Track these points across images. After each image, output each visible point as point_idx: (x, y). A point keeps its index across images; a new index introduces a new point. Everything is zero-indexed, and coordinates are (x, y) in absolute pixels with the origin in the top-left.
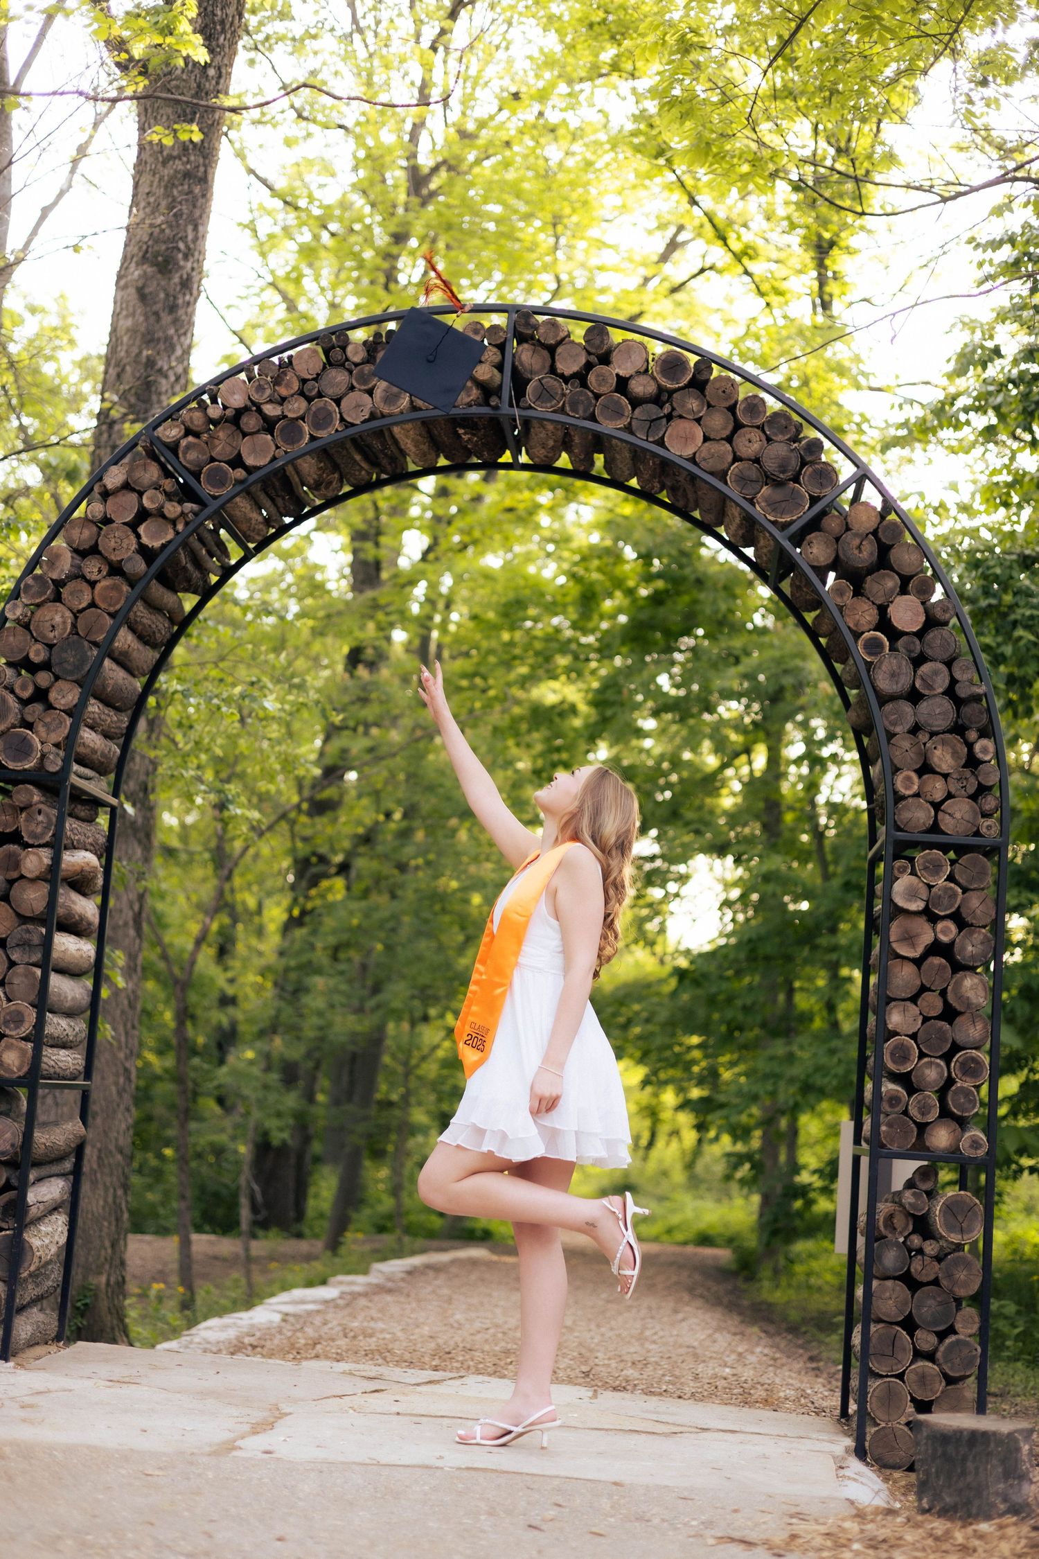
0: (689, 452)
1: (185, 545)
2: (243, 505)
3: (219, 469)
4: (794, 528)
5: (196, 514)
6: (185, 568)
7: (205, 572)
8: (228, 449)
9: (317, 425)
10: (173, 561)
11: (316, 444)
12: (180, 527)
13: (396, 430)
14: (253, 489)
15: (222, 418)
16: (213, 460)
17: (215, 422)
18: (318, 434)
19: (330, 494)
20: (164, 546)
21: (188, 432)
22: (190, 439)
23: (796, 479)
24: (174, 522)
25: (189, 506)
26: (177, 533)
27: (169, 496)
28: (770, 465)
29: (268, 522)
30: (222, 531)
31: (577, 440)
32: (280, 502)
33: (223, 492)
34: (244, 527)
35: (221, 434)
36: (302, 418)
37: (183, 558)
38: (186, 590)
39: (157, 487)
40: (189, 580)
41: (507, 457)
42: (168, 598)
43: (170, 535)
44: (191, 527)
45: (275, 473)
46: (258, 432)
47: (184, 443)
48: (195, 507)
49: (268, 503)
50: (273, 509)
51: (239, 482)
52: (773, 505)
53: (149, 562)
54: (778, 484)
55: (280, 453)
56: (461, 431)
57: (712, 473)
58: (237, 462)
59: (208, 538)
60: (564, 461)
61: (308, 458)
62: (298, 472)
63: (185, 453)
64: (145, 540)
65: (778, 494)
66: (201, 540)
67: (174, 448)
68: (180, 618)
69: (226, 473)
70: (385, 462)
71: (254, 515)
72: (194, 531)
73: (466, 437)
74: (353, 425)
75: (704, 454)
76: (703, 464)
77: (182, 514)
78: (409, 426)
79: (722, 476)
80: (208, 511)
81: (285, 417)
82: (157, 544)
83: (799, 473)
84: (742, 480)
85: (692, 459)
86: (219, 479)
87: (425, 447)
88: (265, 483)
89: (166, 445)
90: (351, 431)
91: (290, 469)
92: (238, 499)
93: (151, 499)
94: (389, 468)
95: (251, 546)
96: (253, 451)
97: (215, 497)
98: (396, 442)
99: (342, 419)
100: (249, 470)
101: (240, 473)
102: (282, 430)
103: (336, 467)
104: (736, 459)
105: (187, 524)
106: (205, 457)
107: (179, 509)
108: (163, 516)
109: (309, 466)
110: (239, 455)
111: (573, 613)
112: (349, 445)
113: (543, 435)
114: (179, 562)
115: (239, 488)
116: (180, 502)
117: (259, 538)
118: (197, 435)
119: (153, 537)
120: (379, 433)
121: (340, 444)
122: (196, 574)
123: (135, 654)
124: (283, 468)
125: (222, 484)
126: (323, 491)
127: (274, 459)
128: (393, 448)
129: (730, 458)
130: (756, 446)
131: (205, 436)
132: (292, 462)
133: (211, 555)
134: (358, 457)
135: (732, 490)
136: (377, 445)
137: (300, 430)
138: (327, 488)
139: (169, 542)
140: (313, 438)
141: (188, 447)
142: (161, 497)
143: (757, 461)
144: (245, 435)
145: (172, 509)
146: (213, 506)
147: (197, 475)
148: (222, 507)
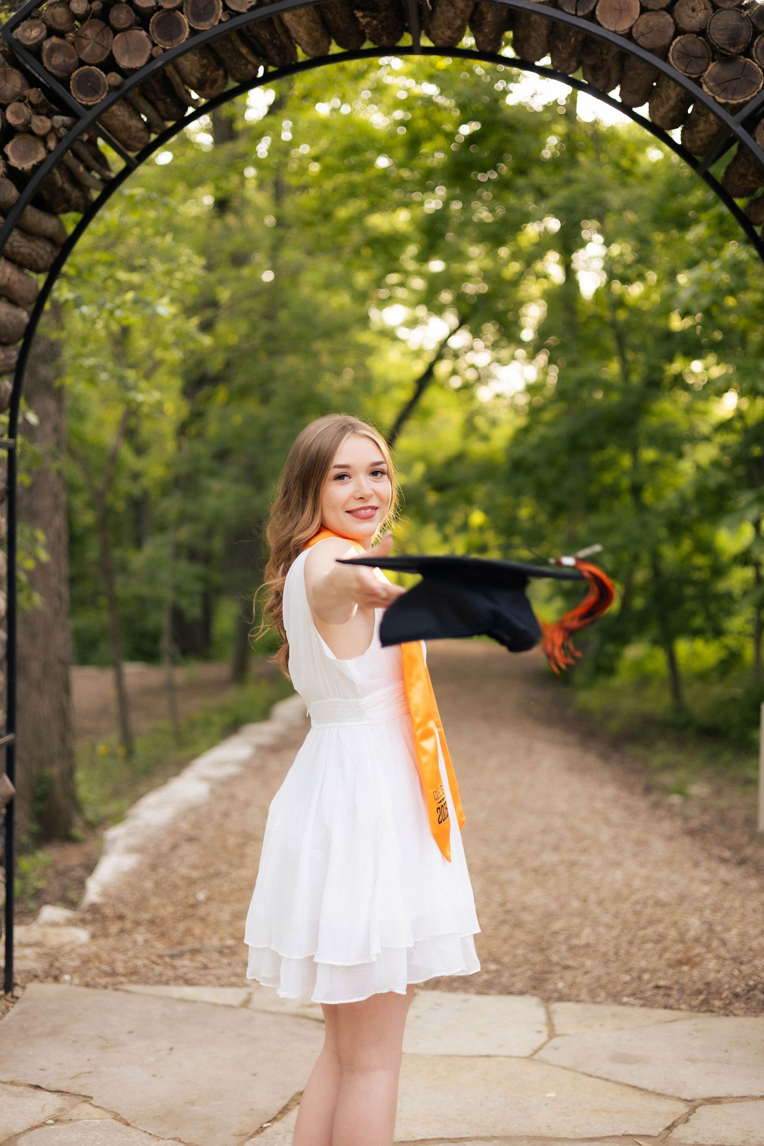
0: (624, 26)
1: (60, 163)
2: (120, 113)
3: (88, 75)
4: (746, 111)
5: (68, 128)
6: (62, 190)
7: (83, 188)
8: (98, 50)
9: (198, 16)
10: (49, 183)
11: (198, 39)
12: (52, 145)
13: (287, 17)
14: (130, 95)
15: (88, 13)
16: (82, 63)
17: (82, 18)
18: (200, 27)
19: (215, 93)
20: (35, 168)
21: (51, 32)
22: (54, 39)
23: (747, 53)
24: (44, 139)
25: (59, 119)
26: (49, 151)
27: (36, 109)
28: (718, 37)
29: (149, 127)
30: (100, 142)
31: (489, 17)
32: (161, 106)
33: (97, 100)
34: (124, 136)
35: (89, 33)
36: (180, 8)
37: (59, 178)
38: (66, 211)
39: (21, 99)
40: (68, 201)
41: (407, 40)
42: (48, 223)
43: (41, 155)
44: (65, 143)
45: (153, 74)
46: (130, 28)
47: (47, 45)
48: (66, 119)
49: (148, 108)
50: (154, 115)
51: (114, 88)
52: (722, 85)
53: (20, 188)
54: (726, 59)
55: (157, 51)
56: (359, 14)
57: (651, 51)
58: (109, 65)
59: (84, 151)
60: (468, 41)
61: (190, 56)
62: (179, 71)
63: (49, 57)
64: (13, 162)
65: (728, 72)
66: (77, 155)
67: (36, 51)
68: (63, 240)
69: (98, 78)
70: (273, 53)
71: (134, 123)
72: (70, 147)
73: (364, 21)
74: (238, 14)
75: (642, 28)
76: (641, 41)
77: (53, 129)
78: (301, 12)
79: (663, 53)
80: (82, 124)
81: (160, 8)
82: (27, 166)
83: (750, 45)
84: (686, 56)
85: (629, 36)
86: (90, 86)
87: (317, 35)
88: (144, 88)
89: (27, 49)
90: (237, 21)
91: (170, 69)
92: (114, 107)
93: (16, 114)
94: (277, 59)
95: (132, 155)
96: (127, 51)
97: (88, 108)
98: (287, 31)
99: (226, 8)
100: (125, 73)
101: (114, 78)
102: (159, 23)
103: (220, 62)
104: (679, 32)
105: (59, 140)
106: (72, 61)
107: (48, 123)
108: (32, 133)
109: (191, 64)
110: (111, 57)
111: (400, 153)
112: (234, 37)
113: (450, 14)
114: (53, 183)
115: (115, 95)
116: (49, 115)
117: (141, 146)
118: (61, 35)
119: (22, 158)
120: (267, 22)
121: (224, 37)
122: (75, 194)
123: (17, 287)
124: (162, 69)
125: (94, 90)
126: (208, 91)
127: (152, 58)
128: (283, 37)
129: (671, 31)
130: (700, 16)
131: (71, 36)
132: (173, 61)
133: (89, 169)
134: (244, 50)
135: (675, 69)
136: (265, 35)
137: (179, 24)
138: (211, 87)
139: (41, 163)
140: (194, 32)
141: (53, 49)
142: (27, 111)
143: (702, 32)
144: (116, 32)
145: (41, 124)
146: (88, 116)
147: (65, 82)
148: (98, 117)
